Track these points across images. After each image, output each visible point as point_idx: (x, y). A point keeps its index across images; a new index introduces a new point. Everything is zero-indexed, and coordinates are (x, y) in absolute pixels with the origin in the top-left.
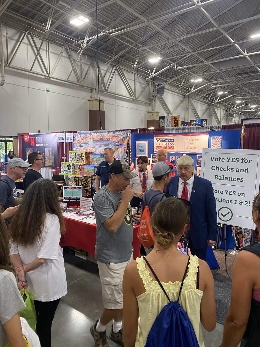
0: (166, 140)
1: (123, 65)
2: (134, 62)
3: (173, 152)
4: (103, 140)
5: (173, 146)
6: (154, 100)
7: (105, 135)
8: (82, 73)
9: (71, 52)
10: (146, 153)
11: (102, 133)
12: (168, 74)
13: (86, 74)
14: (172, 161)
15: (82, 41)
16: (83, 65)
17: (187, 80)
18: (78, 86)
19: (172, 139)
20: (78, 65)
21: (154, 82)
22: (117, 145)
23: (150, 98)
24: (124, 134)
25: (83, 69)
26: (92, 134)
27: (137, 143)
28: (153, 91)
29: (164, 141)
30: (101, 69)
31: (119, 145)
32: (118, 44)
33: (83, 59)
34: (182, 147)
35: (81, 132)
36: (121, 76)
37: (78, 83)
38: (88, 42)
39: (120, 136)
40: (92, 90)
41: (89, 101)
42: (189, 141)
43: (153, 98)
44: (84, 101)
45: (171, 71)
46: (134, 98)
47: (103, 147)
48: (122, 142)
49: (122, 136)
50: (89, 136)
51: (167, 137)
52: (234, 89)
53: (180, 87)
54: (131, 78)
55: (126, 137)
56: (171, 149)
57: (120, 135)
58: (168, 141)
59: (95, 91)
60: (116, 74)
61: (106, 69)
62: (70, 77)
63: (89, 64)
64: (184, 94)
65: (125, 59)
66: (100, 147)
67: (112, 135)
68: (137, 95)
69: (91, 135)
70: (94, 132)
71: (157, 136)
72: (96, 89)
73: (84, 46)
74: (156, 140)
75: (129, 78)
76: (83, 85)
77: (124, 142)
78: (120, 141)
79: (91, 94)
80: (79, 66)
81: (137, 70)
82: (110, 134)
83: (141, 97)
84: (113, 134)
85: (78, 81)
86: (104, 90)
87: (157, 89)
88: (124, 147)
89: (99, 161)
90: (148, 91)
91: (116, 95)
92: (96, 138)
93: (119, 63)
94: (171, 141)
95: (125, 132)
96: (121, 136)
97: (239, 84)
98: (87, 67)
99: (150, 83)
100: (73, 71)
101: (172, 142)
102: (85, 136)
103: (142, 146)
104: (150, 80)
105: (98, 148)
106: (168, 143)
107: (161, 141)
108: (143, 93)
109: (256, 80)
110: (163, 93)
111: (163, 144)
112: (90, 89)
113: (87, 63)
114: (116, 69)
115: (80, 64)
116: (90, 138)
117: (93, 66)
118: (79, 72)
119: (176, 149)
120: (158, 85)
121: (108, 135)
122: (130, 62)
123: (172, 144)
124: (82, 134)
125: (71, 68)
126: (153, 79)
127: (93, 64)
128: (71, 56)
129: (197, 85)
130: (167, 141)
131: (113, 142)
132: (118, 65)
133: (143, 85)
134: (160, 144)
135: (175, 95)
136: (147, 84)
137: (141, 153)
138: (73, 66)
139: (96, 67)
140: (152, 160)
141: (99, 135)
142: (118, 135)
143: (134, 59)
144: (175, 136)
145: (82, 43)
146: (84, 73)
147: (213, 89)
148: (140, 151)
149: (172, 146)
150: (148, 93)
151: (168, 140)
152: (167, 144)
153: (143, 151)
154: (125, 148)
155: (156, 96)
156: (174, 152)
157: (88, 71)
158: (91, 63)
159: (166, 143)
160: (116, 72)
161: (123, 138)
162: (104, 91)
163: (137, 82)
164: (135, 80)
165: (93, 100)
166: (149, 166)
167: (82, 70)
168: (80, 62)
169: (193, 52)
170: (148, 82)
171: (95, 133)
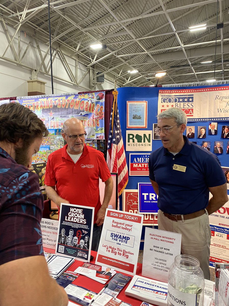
0: (179, 98)
1: (64, 49)
2: (76, 48)
3: (192, 119)
4: (59, 109)
5: (192, 110)
6: (94, 88)
7: (61, 101)
8: (20, 51)
9: (7, 27)
10: (143, 122)
11: (57, 98)
12: (107, 64)
13: (25, 53)
14: (190, 135)
15: (21, 13)
16: (21, 43)
17: (124, 72)
18: (16, 65)
19: (189, 98)
20: (15, 43)
21: (94, 70)
22: (81, 114)
23: (91, 86)
24: (93, 98)
25: (22, 48)
26: (40, 100)
27: (129, 103)
28: (94, 79)
29: (176, 101)
30: (41, 50)
31: (84, 116)
32: (60, 25)
33: (21, 37)
34: (209, 111)
35: (23, 97)
36: (63, 60)
37: (16, 62)
38: (27, 14)
39: (86, 101)
40: (31, 71)
41: (28, 82)
42: (224, 100)
43: (93, 85)
44: (23, 82)
45: (110, 61)
46: (76, 84)
47: (58, 118)
48: (90, 110)
49: (90, 101)
50: (35, 103)
51: (182, 94)
52: (165, 82)
53: (118, 77)
54: (72, 64)
55: (97, 103)
56: (189, 115)
57: (87, 99)
58: (183, 101)
59: (35, 72)
60: (56, 58)
61: (46, 51)
62: (6, 53)
63: (28, 43)
64: (121, 85)
65: (67, 43)
66: (53, 118)
67: (73, 101)
68: (78, 81)
69: (39, 102)
70: (42, 97)
71: (163, 93)
72: (35, 71)
73: (23, 19)
74: (162, 98)
75: (70, 63)
76: (22, 64)
77: (93, 111)
78: (86, 109)
79: (30, 75)
80: (17, 43)
81: (78, 56)
82: (69, 98)
83: (82, 83)
84: (74, 98)
85: (16, 60)
86: (45, 72)
87: (97, 77)
88: (93, 119)
89: (53, 139)
90: (89, 78)
91: (57, 79)
92: (46, 105)
93: (60, 47)
94: (188, 101)
95: (94, 95)
96: (88, 101)
97: (170, 77)
98: (26, 46)
99: (91, 71)
100: (9, 48)
101: (190, 103)
102: (28, 103)
103: (139, 109)
104: (91, 68)
105: (49, 121)
106: (182, 103)
107: (170, 101)
108: (84, 80)
109: (186, 73)
110: (102, 81)
111: (174, 106)
112: (30, 70)
113: (26, 42)
114: (57, 53)
115: (17, 42)
116: (37, 106)
117: (32, 46)
118: (16, 50)
119: (198, 114)
120: (98, 73)
121: (66, 101)
122: (72, 46)
123: (190, 105)
124: (24, 101)
125: (7, 44)
126: (93, 66)
127: (33, 44)
128: (7, 31)
129: (133, 77)
130: (181, 100)
131: (75, 110)
132: (59, 49)
133: (83, 72)
134: (168, 106)
135: (112, 85)
136: (87, 72)
137: (136, 122)
138: (9, 42)
139: (36, 48)
140: (155, 134)
141: (51, 100)
142: (82, 100)
143: (75, 44)
144: (195, 92)
145: (21, 15)
146: (23, 52)
147: (147, 80)
148: (134, 118)
149: (189, 110)
150: (88, 80)
151: (184, 99)
152: (182, 106)
153: (140, 118)
154: (95, 120)
155: (96, 84)
156: (194, 119)
157: (26, 50)
158: (30, 42)
159: (179, 103)
160: (57, 56)
161: (91, 104)
162: (44, 74)
163: (78, 68)
164: (76, 66)
165: (32, 81)
166: (149, 143)
167: (20, 49)
168: (18, 40)
169: (136, 38)
170: (88, 70)
171: (45, 99)
